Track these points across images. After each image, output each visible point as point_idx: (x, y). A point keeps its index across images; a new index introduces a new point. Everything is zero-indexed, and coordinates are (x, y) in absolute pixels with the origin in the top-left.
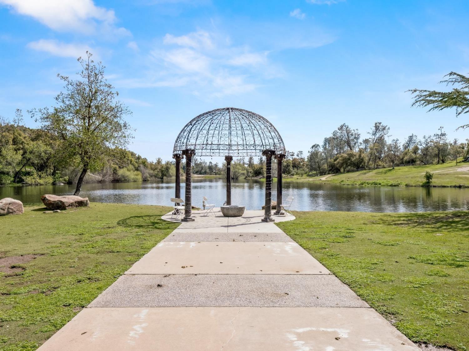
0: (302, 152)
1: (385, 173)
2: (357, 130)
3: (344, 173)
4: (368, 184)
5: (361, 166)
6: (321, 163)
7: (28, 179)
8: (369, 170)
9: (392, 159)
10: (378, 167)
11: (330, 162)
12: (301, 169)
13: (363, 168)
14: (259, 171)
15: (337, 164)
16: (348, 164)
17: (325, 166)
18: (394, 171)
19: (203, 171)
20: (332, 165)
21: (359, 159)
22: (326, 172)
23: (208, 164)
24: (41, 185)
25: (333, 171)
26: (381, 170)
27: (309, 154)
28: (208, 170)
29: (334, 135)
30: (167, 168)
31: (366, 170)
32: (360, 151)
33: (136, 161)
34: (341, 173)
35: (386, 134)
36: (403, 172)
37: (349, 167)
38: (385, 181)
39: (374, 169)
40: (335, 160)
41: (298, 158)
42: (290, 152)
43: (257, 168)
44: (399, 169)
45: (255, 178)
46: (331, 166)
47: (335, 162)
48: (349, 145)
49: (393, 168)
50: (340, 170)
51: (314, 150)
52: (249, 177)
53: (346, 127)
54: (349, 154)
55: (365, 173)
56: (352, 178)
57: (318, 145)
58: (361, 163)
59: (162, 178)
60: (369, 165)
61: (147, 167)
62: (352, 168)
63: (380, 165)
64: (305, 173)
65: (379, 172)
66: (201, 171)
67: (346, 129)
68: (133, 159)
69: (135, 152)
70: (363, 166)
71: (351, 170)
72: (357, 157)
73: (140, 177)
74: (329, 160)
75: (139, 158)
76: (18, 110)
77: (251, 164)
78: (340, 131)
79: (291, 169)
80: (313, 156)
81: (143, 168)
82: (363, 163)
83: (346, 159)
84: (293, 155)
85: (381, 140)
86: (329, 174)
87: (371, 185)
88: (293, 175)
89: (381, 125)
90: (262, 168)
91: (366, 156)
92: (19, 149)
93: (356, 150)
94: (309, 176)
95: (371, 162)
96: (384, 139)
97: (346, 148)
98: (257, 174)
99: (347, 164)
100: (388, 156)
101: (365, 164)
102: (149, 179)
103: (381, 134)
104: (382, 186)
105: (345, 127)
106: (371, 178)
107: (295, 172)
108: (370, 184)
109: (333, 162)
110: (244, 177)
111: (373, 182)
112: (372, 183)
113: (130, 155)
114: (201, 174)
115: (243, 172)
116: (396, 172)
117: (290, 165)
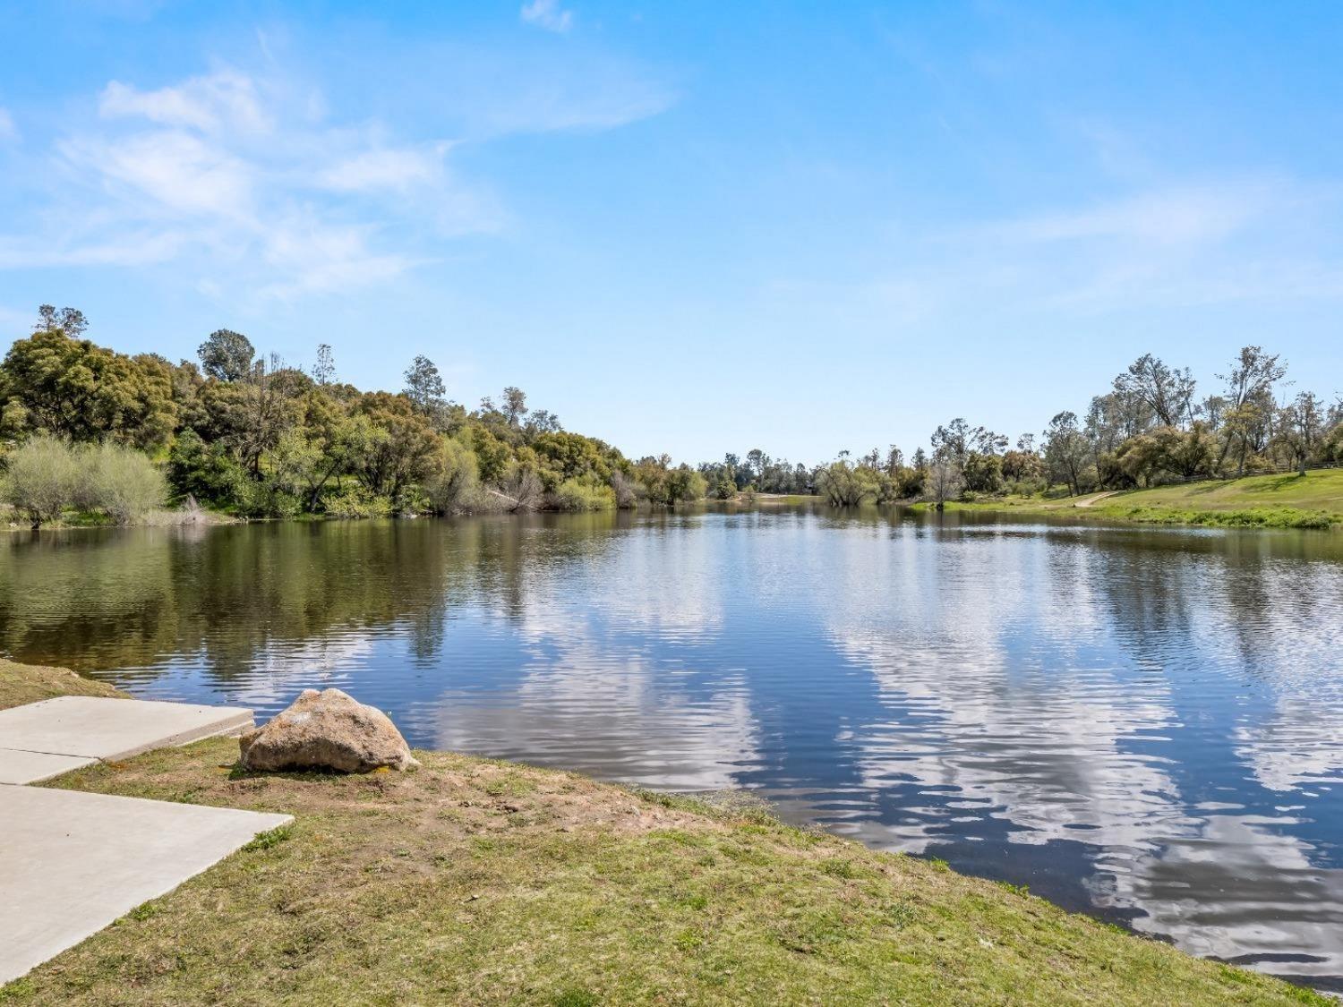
0: (1032, 435)
1: (1276, 487)
2: (1187, 369)
3: (1147, 487)
4: (1220, 521)
5: (1197, 468)
6: (1081, 461)
7: (334, 505)
8: (1224, 479)
9: (1298, 447)
10: (1250, 471)
11: (1106, 460)
12: (1027, 479)
13: (1205, 474)
14: (914, 485)
15: (1125, 465)
16: (1159, 463)
17: (1093, 470)
18: (1306, 483)
19: (783, 485)
20: (1111, 467)
21: (1191, 448)
22: (1094, 487)
23: (795, 468)
24: (362, 517)
25: (1114, 483)
26: (1261, 480)
27: (1046, 441)
28: (794, 484)
29: (1118, 386)
30: (683, 478)
31: (1211, 478)
32: (1197, 427)
33: (607, 461)
34: (1139, 489)
35: (1274, 379)
36: (1335, 484)
37: (1163, 472)
38: (1278, 511)
39: (1239, 476)
40: (1120, 454)
41: (1019, 450)
42: (996, 434)
43: (910, 478)
44: (1322, 476)
45: (905, 503)
46: (1110, 471)
47: (1121, 459)
48: (1162, 413)
49: (1303, 475)
50: (1134, 482)
51: (1057, 429)
52: (889, 499)
53: (1154, 363)
54: (1161, 437)
55: (1210, 490)
56: (1169, 501)
57: (1071, 415)
58: (1197, 460)
59: (671, 503)
60: (1224, 467)
61: (633, 478)
62: (1172, 474)
63: (1256, 467)
64: (1039, 490)
65: (1256, 487)
66: (778, 485)
67: (1152, 368)
68: (599, 458)
69: (606, 441)
70: (1206, 468)
71: (1168, 481)
72: (1187, 442)
73: (608, 501)
74: (1105, 454)
75: (615, 455)
76: (324, 346)
77: (893, 468)
78: (1134, 376)
79: (999, 478)
80: (1059, 444)
81: (620, 480)
82: (1203, 462)
83: (1152, 449)
84: (1004, 444)
85: (1260, 397)
86: (1102, 490)
87: (1230, 523)
88: (1005, 494)
89: (1261, 354)
90: (922, 478)
91: (1213, 441)
92: (316, 436)
93: (1184, 427)
94: (1048, 496)
95: (1227, 459)
96: (1269, 394)
97: (1155, 421)
98: (911, 493)
99: (1154, 465)
100: (1284, 439)
101: (1209, 463)
102: (635, 504)
103: (1260, 380)
104: (1267, 526)
105: (1150, 365)
106: (1228, 503)
107: (1010, 485)
108: (1227, 521)
109: (1114, 460)
110: (873, 500)
111: (1238, 513)
112: (1234, 518)
113: (593, 448)
114: (778, 491)
115: (870, 486)
116: (1311, 483)
117: (995, 470)
